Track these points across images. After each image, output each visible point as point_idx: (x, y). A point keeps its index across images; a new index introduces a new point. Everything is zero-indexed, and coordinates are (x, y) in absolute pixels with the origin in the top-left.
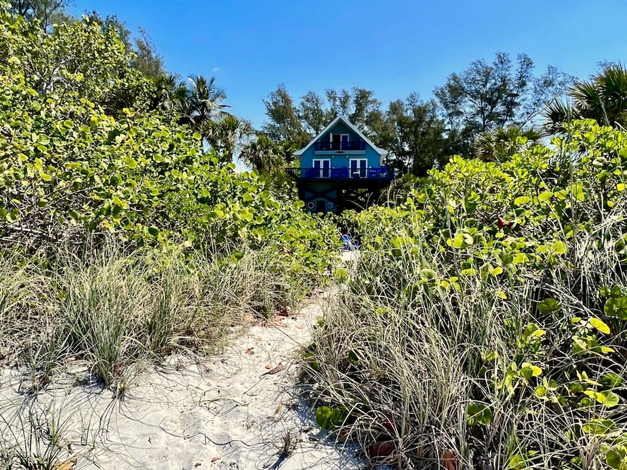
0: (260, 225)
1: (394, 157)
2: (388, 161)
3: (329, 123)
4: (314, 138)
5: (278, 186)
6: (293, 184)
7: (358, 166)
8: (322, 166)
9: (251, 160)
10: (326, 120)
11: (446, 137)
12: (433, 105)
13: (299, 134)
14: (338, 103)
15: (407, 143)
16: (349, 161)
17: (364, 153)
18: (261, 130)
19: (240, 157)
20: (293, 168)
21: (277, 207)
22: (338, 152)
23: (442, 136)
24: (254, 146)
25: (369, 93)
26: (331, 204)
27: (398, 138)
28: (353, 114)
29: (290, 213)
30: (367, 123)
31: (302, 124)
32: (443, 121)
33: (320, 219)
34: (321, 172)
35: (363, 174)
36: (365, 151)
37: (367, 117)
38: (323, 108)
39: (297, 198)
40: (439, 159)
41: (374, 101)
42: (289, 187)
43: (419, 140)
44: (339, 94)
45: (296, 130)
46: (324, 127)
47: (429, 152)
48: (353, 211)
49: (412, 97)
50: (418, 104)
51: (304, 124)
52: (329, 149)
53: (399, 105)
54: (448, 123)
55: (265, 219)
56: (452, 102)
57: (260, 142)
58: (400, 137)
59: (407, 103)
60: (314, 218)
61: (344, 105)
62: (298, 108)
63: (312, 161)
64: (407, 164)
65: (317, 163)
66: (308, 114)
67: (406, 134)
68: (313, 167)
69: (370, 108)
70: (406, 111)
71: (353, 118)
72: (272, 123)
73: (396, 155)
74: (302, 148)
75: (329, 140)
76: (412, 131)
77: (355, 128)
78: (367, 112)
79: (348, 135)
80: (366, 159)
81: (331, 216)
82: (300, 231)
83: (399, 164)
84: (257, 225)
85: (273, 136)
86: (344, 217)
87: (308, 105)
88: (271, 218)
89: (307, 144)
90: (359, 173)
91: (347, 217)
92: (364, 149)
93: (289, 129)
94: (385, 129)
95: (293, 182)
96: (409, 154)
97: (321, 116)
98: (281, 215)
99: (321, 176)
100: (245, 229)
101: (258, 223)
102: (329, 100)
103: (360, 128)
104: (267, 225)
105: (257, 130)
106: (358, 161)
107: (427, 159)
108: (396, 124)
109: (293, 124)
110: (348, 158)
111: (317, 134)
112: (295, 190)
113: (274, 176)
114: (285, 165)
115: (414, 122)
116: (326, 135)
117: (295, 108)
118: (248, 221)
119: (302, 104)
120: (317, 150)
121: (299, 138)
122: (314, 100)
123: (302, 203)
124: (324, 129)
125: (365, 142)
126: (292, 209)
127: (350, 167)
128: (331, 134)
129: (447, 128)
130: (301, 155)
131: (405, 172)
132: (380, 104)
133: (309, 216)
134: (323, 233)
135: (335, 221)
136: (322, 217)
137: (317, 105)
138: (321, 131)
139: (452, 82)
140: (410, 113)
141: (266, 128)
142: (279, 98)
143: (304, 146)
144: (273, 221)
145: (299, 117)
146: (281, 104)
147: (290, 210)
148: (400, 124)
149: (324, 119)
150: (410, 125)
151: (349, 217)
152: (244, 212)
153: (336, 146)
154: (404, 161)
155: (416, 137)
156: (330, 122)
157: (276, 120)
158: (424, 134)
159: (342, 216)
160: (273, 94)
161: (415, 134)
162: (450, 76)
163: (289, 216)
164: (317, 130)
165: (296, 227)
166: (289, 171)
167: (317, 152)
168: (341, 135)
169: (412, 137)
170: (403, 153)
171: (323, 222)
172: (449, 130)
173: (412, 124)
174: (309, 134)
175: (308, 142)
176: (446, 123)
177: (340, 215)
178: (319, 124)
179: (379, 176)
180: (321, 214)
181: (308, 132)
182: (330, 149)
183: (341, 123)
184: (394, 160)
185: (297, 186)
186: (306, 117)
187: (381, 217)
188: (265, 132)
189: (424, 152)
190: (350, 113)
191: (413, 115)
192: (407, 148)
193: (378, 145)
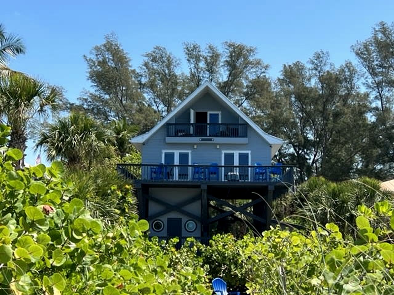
0: (60, 269)
1: (292, 150)
2: (281, 155)
3: (187, 95)
4: (163, 117)
5: (102, 193)
6: (127, 190)
7: (236, 162)
8: (177, 162)
9: (59, 150)
10: (183, 89)
11: (373, 119)
12: (349, 69)
13: (140, 111)
14: (202, 65)
15: (311, 129)
16: (221, 154)
17: (247, 142)
18: (78, 103)
19: (41, 143)
20: (130, 165)
21: (97, 231)
22: (203, 140)
23: (365, 119)
24: (64, 127)
25: (250, 51)
26: (192, 225)
27: (298, 120)
28: (225, 83)
29: (122, 242)
30: (248, 96)
31: (145, 95)
32: (367, 95)
33: (173, 250)
34: (176, 171)
35: (244, 175)
36: (247, 138)
37: (247, 86)
38: (178, 72)
39: (135, 213)
40: (363, 154)
41: (258, 63)
42: (121, 195)
43: (330, 126)
44: (205, 52)
45: (135, 105)
46: (180, 101)
47: (346, 143)
48: (229, 238)
49: (318, 57)
50: (327, 68)
51: (148, 96)
52: (188, 135)
53: (298, 70)
54: (376, 98)
55: (72, 255)
56: (381, 66)
57: (75, 121)
58: (301, 119)
59: (310, 66)
60: (163, 248)
61: (211, 68)
62: (138, 71)
63: (161, 153)
64: (311, 161)
65: (169, 156)
66: (154, 80)
67: (309, 114)
68: (163, 162)
69: (251, 74)
70: (309, 80)
71: (225, 88)
72: (97, 93)
73: (294, 147)
74: (144, 133)
75: (189, 119)
76: (318, 110)
77: (230, 102)
78: (247, 78)
79: (220, 113)
80: (249, 152)
81: (192, 245)
82: (140, 278)
83: (300, 161)
84: (53, 267)
85: (99, 112)
86: (215, 248)
87: (155, 67)
88: (83, 254)
89: (152, 127)
90: (238, 174)
91: (220, 248)
92: (245, 136)
93: (124, 102)
94: (275, 105)
95: (127, 186)
96: (314, 144)
97: (176, 84)
98: (104, 247)
99: (176, 177)
100: (25, 279)
101: (55, 264)
102: (188, 60)
103: (237, 103)
104: (73, 267)
105: (72, 102)
106: (236, 154)
107: (343, 154)
108: (293, 99)
109: (131, 97)
110: (220, 150)
111: (169, 111)
112: (131, 199)
113: (97, 177)
114: (117, 160)
115: (321, 96)
116: (185, 113)
117: (134, 71)
118: (33, 261)
119: (146, 65)
120: (168, 136)
121: (138, 117)
122: (165, 59)
123: (144, 224)
124: (179, 105)
125: (246, 124)
126: (125, 235)
127: (223, 164)
128: (192, 112)
129: (374, 105)
130: (144, 144)
131: (309, 175)
132: (267, 67)
133: (154, 245)
134: (183, 279)
135: (199, 253)
136: (178, 247)
137: (168, 67)
138: (175, 107)
139: (380, 36)
140: (314, 83)
141: (86, 100)
142: (108, 56)
143: (148, 130)
144: (87, 259)
145: (140, 84)
146: (112, 64)
147: (122, 236)
148: (299, 98)
149: (179, 88)
150: (315, 101)
151: (224, 246)
152: (24, 244)
153: (200, 131)
154: (307, 157)
155: (326, 119)
156: (189, 94)
157: (103, 88)
158: (337, 115)
159: (211, 246)
160: (97, 49)
161: (324, 113)
162: (377, 25)
163: (120, 248)
164: (169, 105)
165: (132, 269)
166: (123, 169)
167: (169, 140)
168: (209, 113)
169: (319, 120)
170: (307, 144)
171: (178, 256)
172: (377, 109)
173: (318, 99)
174: (155, 112)
175: (153, 125)
176: (372, 97)
177: (208, 244)
178: (172, 95)
179: (270, 179)
180: (176, 240)
181: (155, 108)
182: (190, 135)
183: (207, 94)
184: (292, 155)
185: (136, 194)
186: (152, 86)
187: (285, 250)
188: (85, 106)
189: (338, 143)
190: (220, 81)
191: (320, 86)
192: (311, 137)
193: (266, 130)
